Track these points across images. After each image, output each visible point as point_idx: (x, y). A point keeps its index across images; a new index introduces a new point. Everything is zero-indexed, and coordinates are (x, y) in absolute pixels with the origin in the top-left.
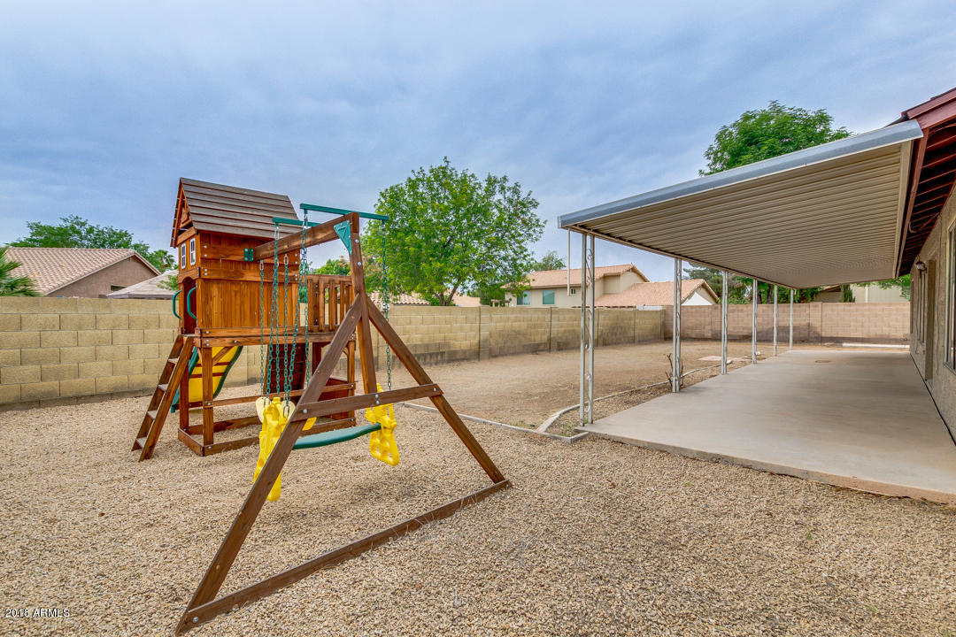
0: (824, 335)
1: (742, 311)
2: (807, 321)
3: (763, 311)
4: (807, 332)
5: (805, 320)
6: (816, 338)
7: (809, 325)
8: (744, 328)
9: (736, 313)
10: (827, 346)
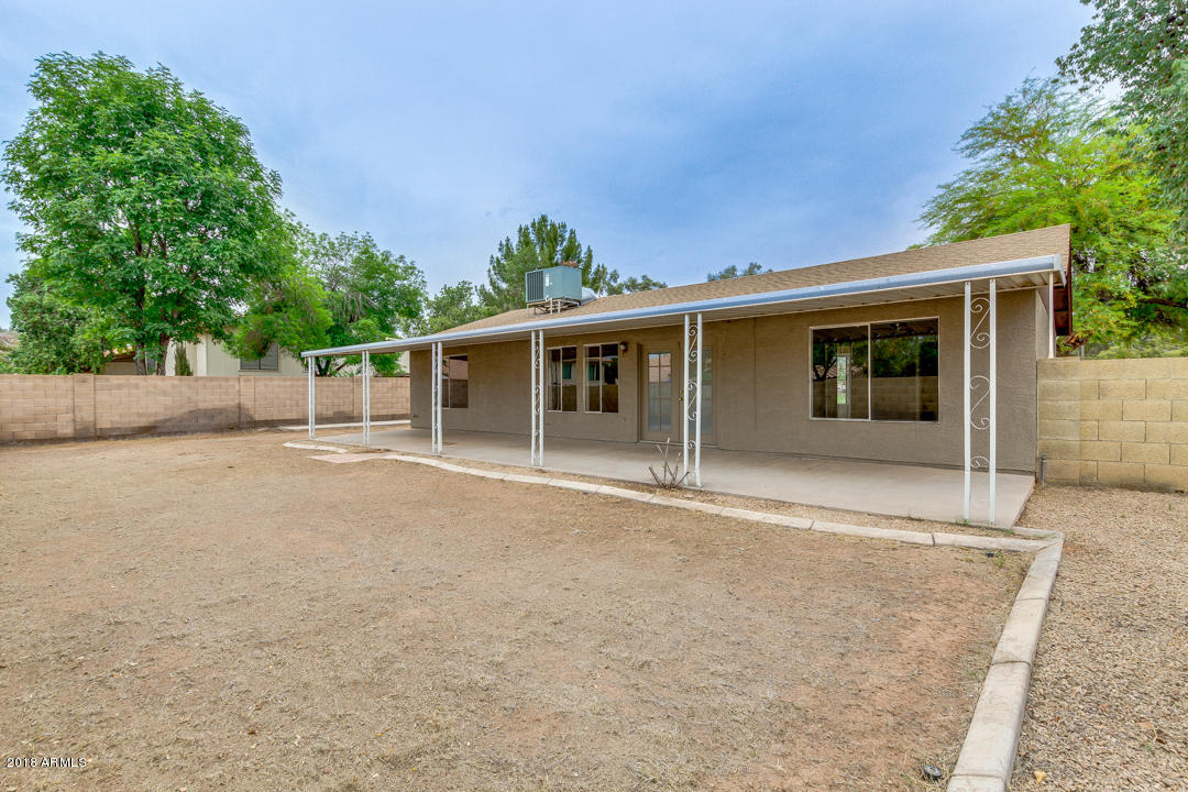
0: (257, 418)
1: (137, 386)
2: (237, 401)
3: (174, 386)
4: (237, 415)
5: (233, 400)
6: (249, 422)
7: (239, 406)
8: (139, 415)
9: (125, 391)
10: (262, 432)
